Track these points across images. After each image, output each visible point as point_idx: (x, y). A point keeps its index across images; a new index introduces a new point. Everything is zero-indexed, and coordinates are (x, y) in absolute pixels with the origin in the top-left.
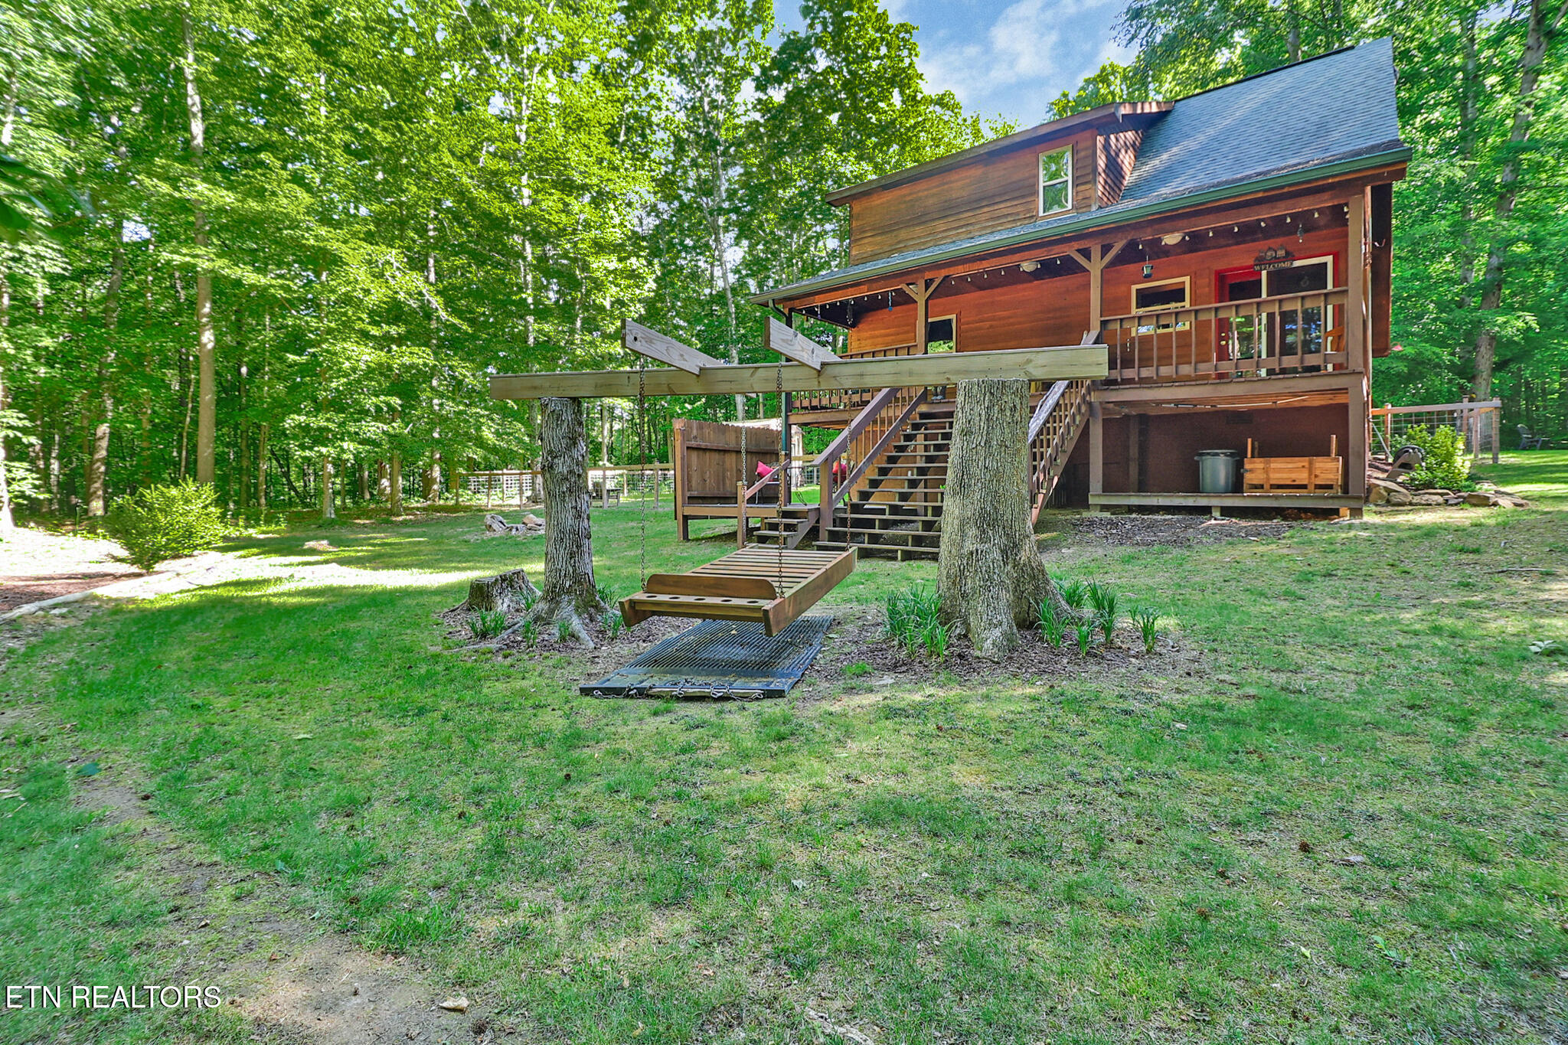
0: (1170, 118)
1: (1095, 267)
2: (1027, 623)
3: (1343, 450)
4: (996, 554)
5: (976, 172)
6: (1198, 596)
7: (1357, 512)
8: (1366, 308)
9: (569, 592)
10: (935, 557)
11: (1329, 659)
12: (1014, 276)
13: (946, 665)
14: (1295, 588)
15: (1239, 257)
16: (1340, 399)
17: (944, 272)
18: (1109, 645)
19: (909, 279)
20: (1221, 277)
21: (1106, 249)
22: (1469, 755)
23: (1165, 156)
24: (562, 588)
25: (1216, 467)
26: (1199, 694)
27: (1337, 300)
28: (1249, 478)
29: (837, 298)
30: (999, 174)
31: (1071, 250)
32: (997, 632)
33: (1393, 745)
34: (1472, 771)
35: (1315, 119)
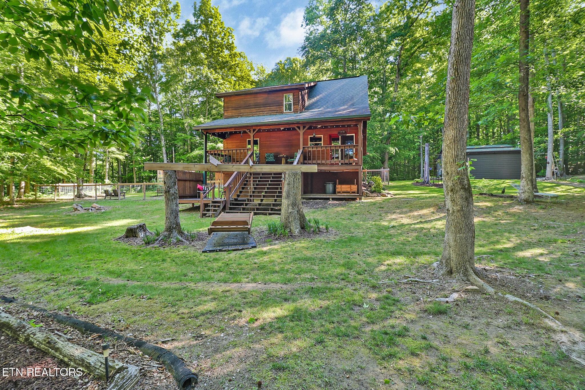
0: (316, 87)
1: (301, 132)
2: (303, 228)
3: (357, 184)
4: (296, 212)
5: (265, 96)
6: (331, 220)
7: (360, 199)
8: (362, 149)
9: (175, 229)
10: (280, 214)
11: (358, 231)
12: (279, 130)
13: (288, 238)
14: (350, 217)
15: (335, 132)
16: (357, 171)
17: (259, 128)
18: (319, 231)
19: (248, 128)
20: (330, 136)
21: (304, 127)
22: (379, 243)
23: (315, 99)
24: (173, 227)
25: (330, 187)
26: (338, 238)
27: (356, 147)
28: (337, 190)
29: (224, 131)
30: (273, 97)
31: (295, 126)
32: (298, 230)
33: (369, 242)
34: (379, 244)
35: (351, 95)
